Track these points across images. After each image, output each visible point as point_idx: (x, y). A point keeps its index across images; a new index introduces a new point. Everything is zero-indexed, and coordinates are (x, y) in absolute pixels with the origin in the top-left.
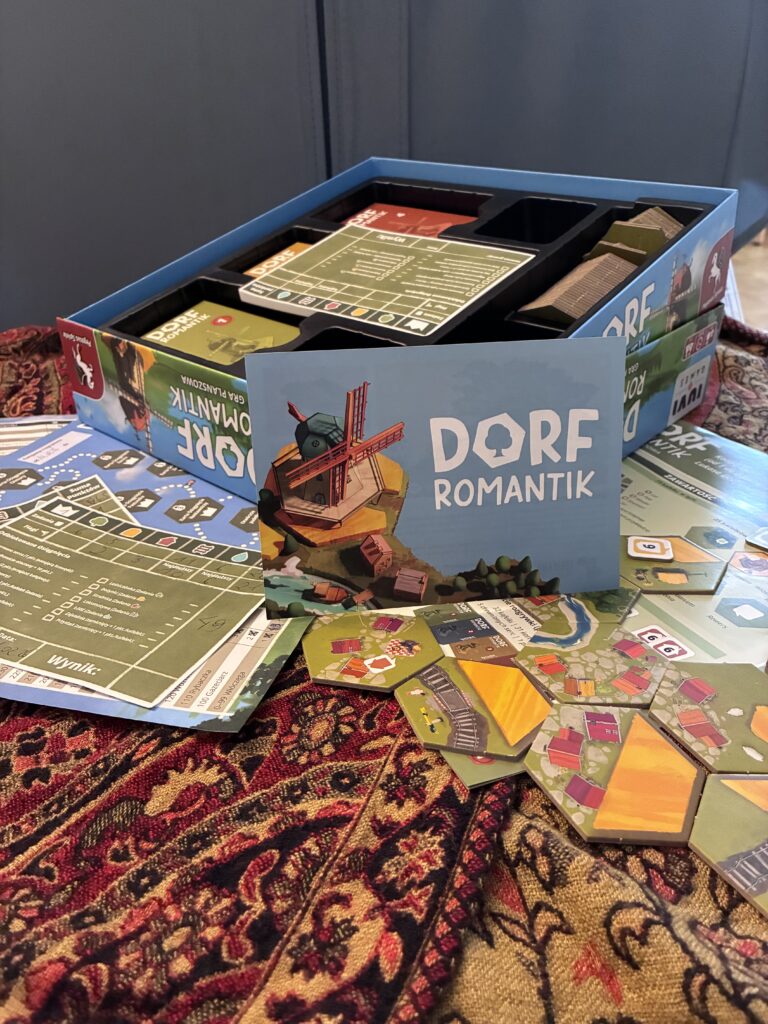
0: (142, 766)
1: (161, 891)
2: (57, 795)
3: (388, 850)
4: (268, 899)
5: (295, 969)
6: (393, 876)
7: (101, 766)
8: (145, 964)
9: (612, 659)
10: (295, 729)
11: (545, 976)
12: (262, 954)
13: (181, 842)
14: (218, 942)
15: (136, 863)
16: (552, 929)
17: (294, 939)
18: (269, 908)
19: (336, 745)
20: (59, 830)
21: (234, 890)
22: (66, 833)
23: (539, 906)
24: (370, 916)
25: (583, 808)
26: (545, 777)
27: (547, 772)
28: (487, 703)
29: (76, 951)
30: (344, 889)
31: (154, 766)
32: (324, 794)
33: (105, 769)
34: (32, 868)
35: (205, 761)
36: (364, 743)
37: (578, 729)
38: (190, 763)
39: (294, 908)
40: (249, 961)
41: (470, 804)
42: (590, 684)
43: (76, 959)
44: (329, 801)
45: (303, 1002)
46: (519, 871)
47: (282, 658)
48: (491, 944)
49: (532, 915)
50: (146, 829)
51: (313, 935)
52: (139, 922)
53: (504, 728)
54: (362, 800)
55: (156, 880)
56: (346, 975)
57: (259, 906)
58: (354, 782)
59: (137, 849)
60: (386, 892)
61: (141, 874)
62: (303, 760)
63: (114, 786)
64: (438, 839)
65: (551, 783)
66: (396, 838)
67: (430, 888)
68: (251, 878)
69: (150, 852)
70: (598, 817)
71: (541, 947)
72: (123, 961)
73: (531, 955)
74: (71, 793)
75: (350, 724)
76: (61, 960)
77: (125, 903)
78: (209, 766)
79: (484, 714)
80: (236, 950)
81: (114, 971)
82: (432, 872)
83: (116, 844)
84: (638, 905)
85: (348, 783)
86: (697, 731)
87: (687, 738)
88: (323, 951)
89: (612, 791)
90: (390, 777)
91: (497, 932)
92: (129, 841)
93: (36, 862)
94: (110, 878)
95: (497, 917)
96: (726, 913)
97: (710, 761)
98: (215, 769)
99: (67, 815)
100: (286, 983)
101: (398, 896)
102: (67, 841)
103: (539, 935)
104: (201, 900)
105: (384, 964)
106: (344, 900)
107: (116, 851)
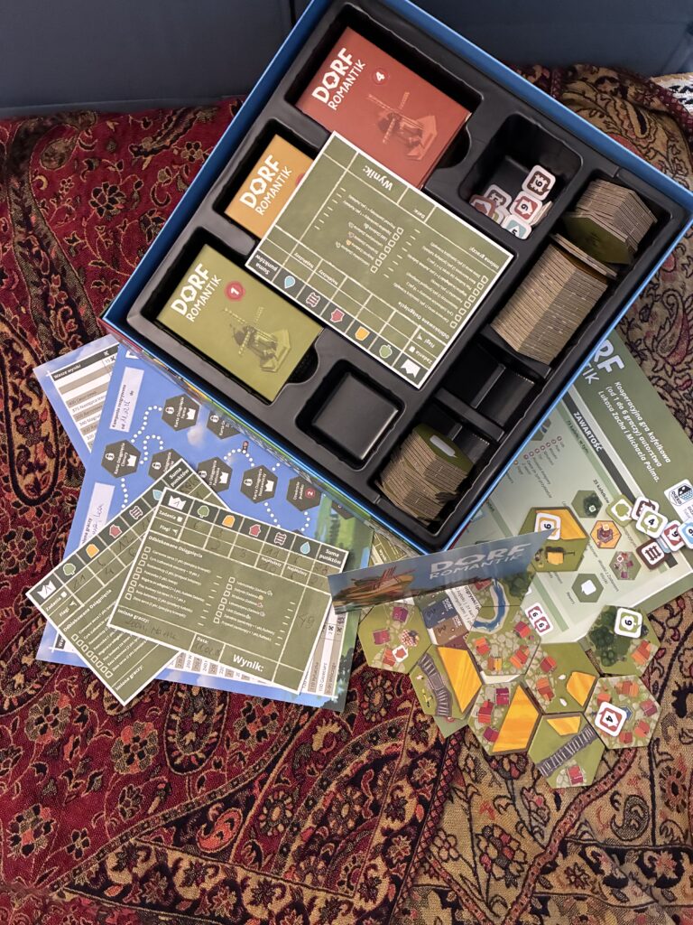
0: (306, 727)
1: (333, 787)
2: (274, 744)
3: (414, 766)
4: (374, 795)
5: (387, 817)
6: (418, 778)
7: (287, 729)
8: (339, 825)
9: (512, 639)
10: (367, 699)
11: (470, 813)
12: (376, 814)
13: (333, 764)
14: (360, 812)
15: (319, 776)
16: (474, 793)
17: (386, 806)
18: (375, 799)
19: (386, 709)
20: (281, 760)
21: (360, 786)
22: (285, 762)
23: (469, 785)
24: (411, 797)
25: (490, 743)
26: (476, 730)
27: (477, 727)
28: (453, 683)
29: (314, 823)
30: (400, 783)
31: (310, 726)
32: (386, 741)
33: (290, 730)
34: (278, 780)
35: (331, 720)
36: (398, 706)
37: (492, 700)
38: (324, 721)
39: (383, 796)
40: (372, 817)
41: (445, 744)
42: (500, 660)
43: (315, 826)
44: (389, 744)
45: (393, 830)
46: (464, 773)
47: (350, 649)
48: (452, 801)
49: (467, 787)
50: (317, 758)
51: (392, 803)
52: (329, 801)
53: (459, 700)
54: (401, 742)
55: (329, 784)
56: (406, 821)
57: (371, 798)
58: (397, 731)
59: (317, 769)
60: (415, 785)
61: (322, 780)
62: (373, 719)
63: (296, 737)
64: (434, 764)
65: (478, 732)
66: (417, 760)
67: (432, 785)
68: (365, 784)
69: (322, 770)
70: (495, 746)
71: (469, 801)
72: (331, 825)
73: (466, 805)
74: (280, 742)
75: (390, 693)
76: (310, 828)
77: (322, 794)
78: (333, 723)
79: (451, 691)
80: (367, 814)
81: (330, 829)
82: (433, 779)
83: (308, 768)
84: (505, 797)
85: (394, 733)
86: (542, 691)
87: (537, 695)
88: (397, 810)
89: (502, 733)
90: (412, 728)
91: (454, 796)
92: (313, 766)
93: (279, 776)
94: (312, 784)
95: (454, 789)
96: (535, 781)
97: (544, 708)
98: (336, 724)
99: (282, 753)
100: (386, 822)
101: (420, 787)
102: (286, 765)
103: (469, 795)
104: (349, 791)
105: (418, 816)
106: (400, 788)
107: (309, 770)
